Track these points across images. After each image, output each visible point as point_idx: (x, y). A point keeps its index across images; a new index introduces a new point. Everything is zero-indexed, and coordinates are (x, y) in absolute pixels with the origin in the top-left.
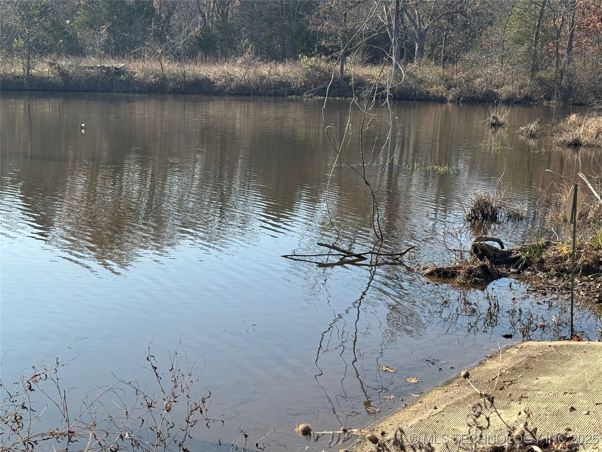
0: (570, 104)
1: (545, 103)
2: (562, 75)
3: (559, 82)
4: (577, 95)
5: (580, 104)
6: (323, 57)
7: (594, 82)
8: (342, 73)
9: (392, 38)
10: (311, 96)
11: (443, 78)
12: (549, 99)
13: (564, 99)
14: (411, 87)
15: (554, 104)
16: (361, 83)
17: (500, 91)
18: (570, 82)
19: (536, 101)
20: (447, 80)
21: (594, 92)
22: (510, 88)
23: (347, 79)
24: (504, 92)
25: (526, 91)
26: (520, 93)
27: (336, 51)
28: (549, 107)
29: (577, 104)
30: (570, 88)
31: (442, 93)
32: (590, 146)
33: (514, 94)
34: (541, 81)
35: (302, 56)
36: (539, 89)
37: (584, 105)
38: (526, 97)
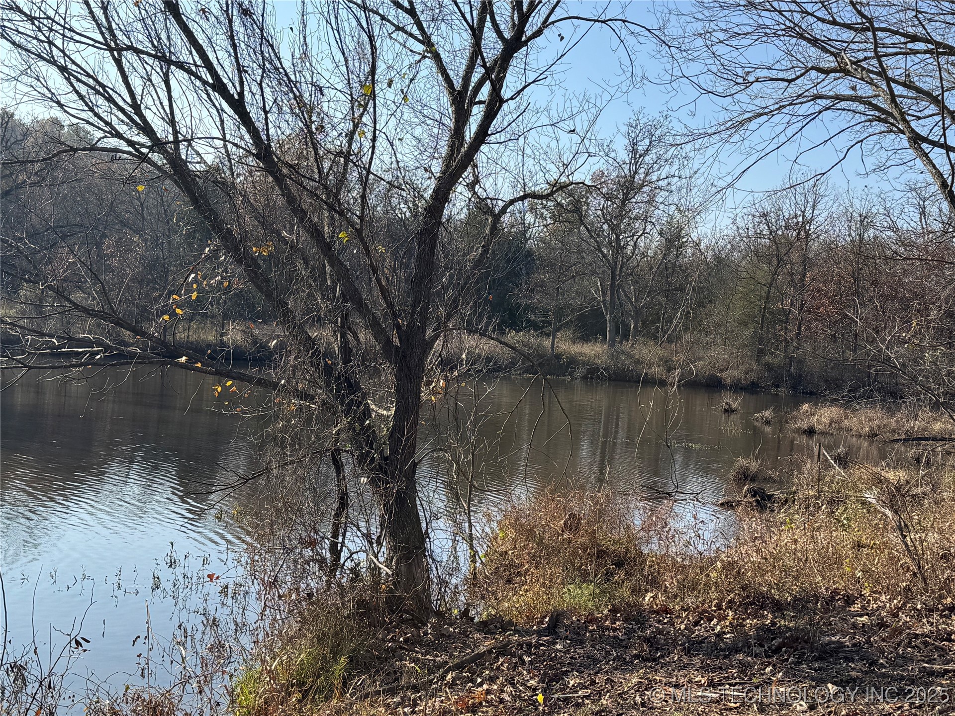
0: (800, 393)
1: (773, 390)
2: (791, 361)
3: (788, 369)
4: (808, 384)
5: (811, 393)
6: (532, 332)
7: (826, 370)
8: (552, 350)
9: (607, 314)
10: (520, 374)
11: (662, 359)
12: (777, 386)
13: (793, 387)
14: (629, 367)
15: (783, 391)
16: (572, 362)
17: (724, 375)
18: (800, 369)
19: (763, 388)
20: (666, 361)
21: (826, 381)
22: (735, 373)
23: (558, 356)
24: (728, 376)
25: (752, 376)
26: (746, 379)
27: (546, 327)
28: (777, 395)
29: (807, 393)
30: (800, 376)
31: (662, 375)
32: (823, 433)
33: (739, 380)
34: (769, 367)
35: (510, 330)
36: (766, 375)
37: (815, 394)
38: (753, 383)
